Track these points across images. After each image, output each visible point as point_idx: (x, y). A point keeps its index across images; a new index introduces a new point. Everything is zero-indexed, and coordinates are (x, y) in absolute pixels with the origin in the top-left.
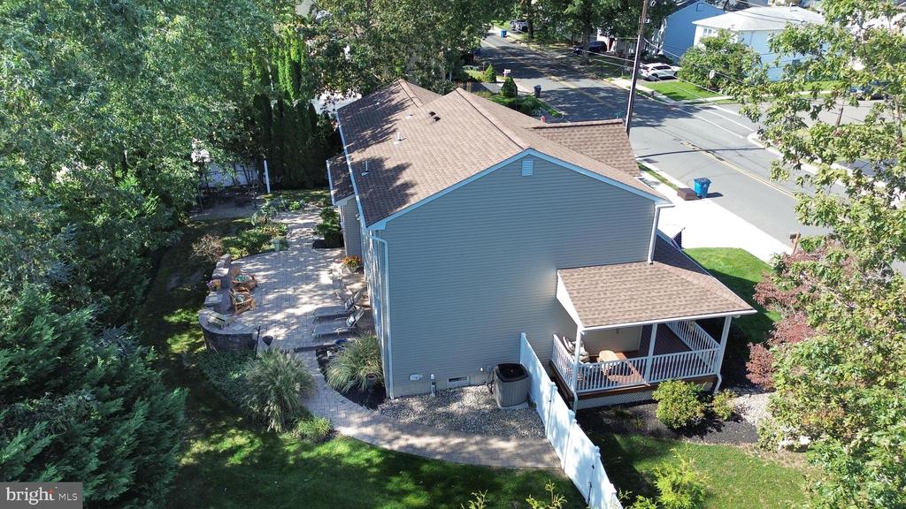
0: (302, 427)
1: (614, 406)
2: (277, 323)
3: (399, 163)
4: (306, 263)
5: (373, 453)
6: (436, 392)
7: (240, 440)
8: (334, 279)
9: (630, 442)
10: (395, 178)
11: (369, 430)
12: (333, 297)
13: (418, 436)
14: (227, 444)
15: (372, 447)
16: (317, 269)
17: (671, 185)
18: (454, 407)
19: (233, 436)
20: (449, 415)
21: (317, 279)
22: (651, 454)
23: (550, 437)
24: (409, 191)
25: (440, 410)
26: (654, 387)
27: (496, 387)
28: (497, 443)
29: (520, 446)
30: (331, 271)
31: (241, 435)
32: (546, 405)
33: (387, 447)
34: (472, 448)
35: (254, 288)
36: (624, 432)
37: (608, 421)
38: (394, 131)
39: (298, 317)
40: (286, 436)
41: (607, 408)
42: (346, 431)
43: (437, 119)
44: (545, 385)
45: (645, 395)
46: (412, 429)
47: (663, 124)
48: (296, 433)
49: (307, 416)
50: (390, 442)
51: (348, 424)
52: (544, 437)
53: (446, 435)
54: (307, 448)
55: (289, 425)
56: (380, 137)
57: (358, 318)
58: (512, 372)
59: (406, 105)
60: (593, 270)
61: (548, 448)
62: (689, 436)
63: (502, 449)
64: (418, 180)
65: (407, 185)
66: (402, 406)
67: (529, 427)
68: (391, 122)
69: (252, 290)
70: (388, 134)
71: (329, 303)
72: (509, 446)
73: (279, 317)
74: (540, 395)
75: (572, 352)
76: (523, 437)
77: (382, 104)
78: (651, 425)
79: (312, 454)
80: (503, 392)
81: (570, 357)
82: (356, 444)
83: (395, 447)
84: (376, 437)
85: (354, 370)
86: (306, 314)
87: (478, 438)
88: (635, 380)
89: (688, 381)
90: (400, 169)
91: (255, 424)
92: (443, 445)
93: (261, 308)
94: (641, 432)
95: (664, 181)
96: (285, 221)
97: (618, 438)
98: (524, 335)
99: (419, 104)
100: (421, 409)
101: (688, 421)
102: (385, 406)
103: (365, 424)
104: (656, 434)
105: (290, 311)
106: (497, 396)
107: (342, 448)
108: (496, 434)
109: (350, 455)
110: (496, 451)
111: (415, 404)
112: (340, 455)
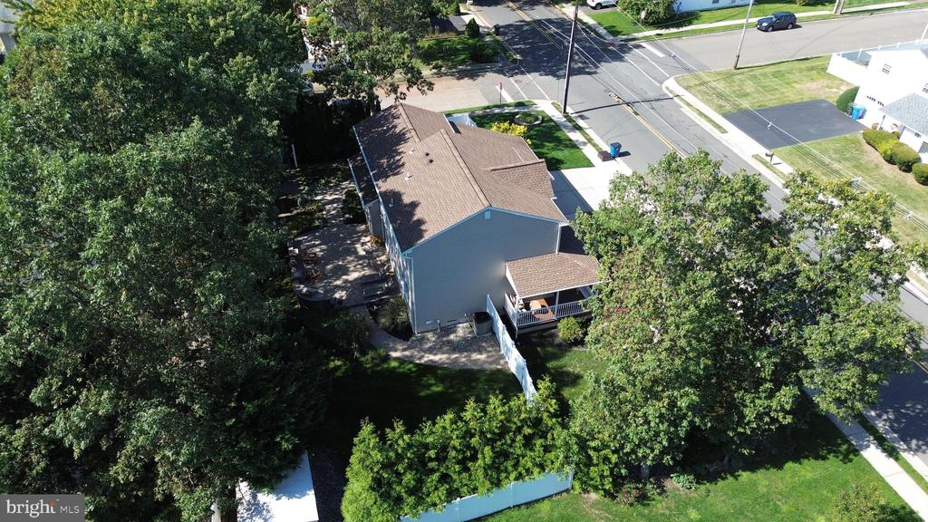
0: (371, 354)
1: (538, 331)
2: (338, 287)
3: (412, 200)
4: (344, 239)
5: (411, 365)
6: (441, 329)
7: (338, 363)
8: (367, 252)
9: (546, 351)
10: (412, 215)
11: (407, 353)
12: (369, 265)
13: (435, 354)
14: (332, 365)
15: (411, 362)
16: (353, 243)
17: (595, 145)
18: (452, 337)
19: (333, 361)
20: (449, 342)
21: (355, 252)
22: (555, 357)
23: (503, 352)
24: (423, 227)
25: (445, 339)
26: (559, 320)
27: (474, 323)
28: (476, 356)
29: (488, 357)
30: (363, 244)
31: (338, 360)
32: (500, 334)
33: (418, 362)
34: (464, 359)
35: (316, 260)
36: (543, 346)
37: (534, 340)
38: (403, 165)
39: (350, 282)
40: (363, 359)
41: (534, 332)
42: (394, 354)
43: (431, 161)
44: (500, 325)
45: (553, 325)
46: (431, 350)
47: (598, 71)
48: (369, 357)
49: (373, 348)
50: (420, 359)
51: (396, 350)
52: (500, 351)
53: (449, 354)
54: (377, 365)
55: (364, 353)
56: (395, 169)
57: (390, 284)
58: (482, 318)
59: (407, 136)
60: (526, 260)
61: (502, 357)
62: (576, 346)
63: (479, 359)
64: (426, 218)
65: (421, 222)
66: (423, 338)
67: (492, 346)
68: (399, 154)
69: (316, 263)
70: (400, 166)
71: (367, 272)
72: (483, 357)
73: (338, 283)
74: (498, 328)
75: (514, 304)
76: (489, 352)
77: (389, 129)
78: (557, 341)
79: (379, 368)
80: (477, 328)
81: (513, 309)
82: (401, 361)
83: (422, 362)
84: (411, 356)
85: (393, 319)
86: (356, 280)
87: (465, 354)
88: (550, 316)
89: (575, 317)
90: (414, 205)
91: (345, 354)
92: (448, 359)
93: (325, 276)
94: (552, 345)
95: (590, 140)
96: (319, 198)
97: (539, 349)
98: (488, 296)
99: (417, 140)
100: (433, 339)
101: (575, 339)
102: (414, 338)
103: (404, 350)
104: (560, 346)
105: (344, 277)
106: (475, 329)
107: (394, 364)
108: (475, 351)
109: (399, 367)
110: (476, 361)
111: (430, 335)
112: (394, 368)
